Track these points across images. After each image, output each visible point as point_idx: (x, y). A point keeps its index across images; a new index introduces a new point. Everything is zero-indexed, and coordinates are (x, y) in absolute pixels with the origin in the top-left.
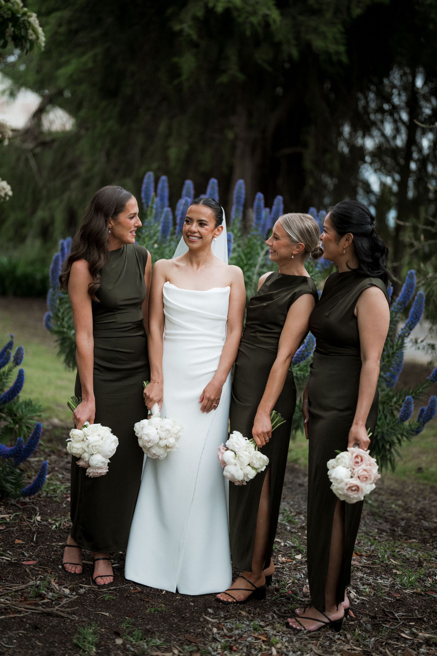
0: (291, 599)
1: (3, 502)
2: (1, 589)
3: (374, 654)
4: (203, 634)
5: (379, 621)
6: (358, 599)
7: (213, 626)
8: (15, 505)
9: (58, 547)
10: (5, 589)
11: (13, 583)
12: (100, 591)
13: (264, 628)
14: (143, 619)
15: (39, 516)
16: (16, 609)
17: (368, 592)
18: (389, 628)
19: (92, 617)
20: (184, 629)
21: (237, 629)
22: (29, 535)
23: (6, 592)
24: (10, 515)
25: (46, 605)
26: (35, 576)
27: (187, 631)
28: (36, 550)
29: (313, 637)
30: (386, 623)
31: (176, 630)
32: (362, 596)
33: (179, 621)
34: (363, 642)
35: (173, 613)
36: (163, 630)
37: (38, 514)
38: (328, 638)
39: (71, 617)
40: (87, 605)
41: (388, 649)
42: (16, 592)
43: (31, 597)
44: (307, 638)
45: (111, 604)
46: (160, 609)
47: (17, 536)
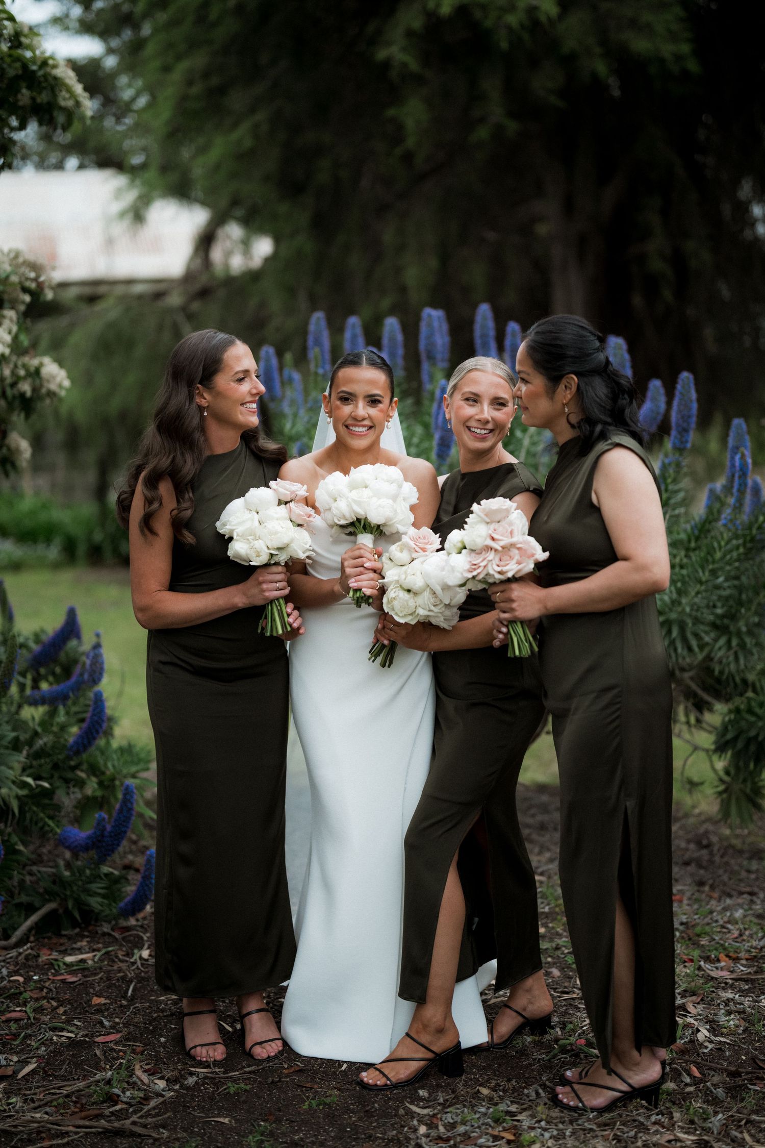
0: (582, 1056)
1: (89, 931)
2: (42, 1095)
3: (716, 1145)
4: (398, 1139)
5: (744, 1080)
6: (711, 1042)
7: (421, 1122)
8: (109, 934)
9: (169, 1002)
10: (50, 1094)
11: (68, 1080)
12: (227, 1078)
13: (516, 1116)
14: (292, 1121)
15: (148, 948)
16: (58, 1130)
17: (733, 1026)
18: (761, 1092)
19: (196, 1130)
20: (365, 1134)
21: (464, 1123)
22: (120, 986)
23: (49, 1098)
24: (94, 954)
25: (118, 1115)
26: (110, 1061)
27: (370, 1137)
28: (128, 1013)
29: (606, 1125)
30: (755, 1081)
31: (350, 1137)
32: (722, 1035)
33: (360, 1119)
34: (704, 1125)
35: (352, 1104)
36: (325, 1140)
37: (146, 946)
38: (637, 1123)
39: (154, 1135)
40: (193, 1108)
41: (748, 1131)
42: (67, 1096)
43: (93, 1104)
44: (594, 1127)
45: (242, 1099)
46: (328, 1100)
47: (97, 992)
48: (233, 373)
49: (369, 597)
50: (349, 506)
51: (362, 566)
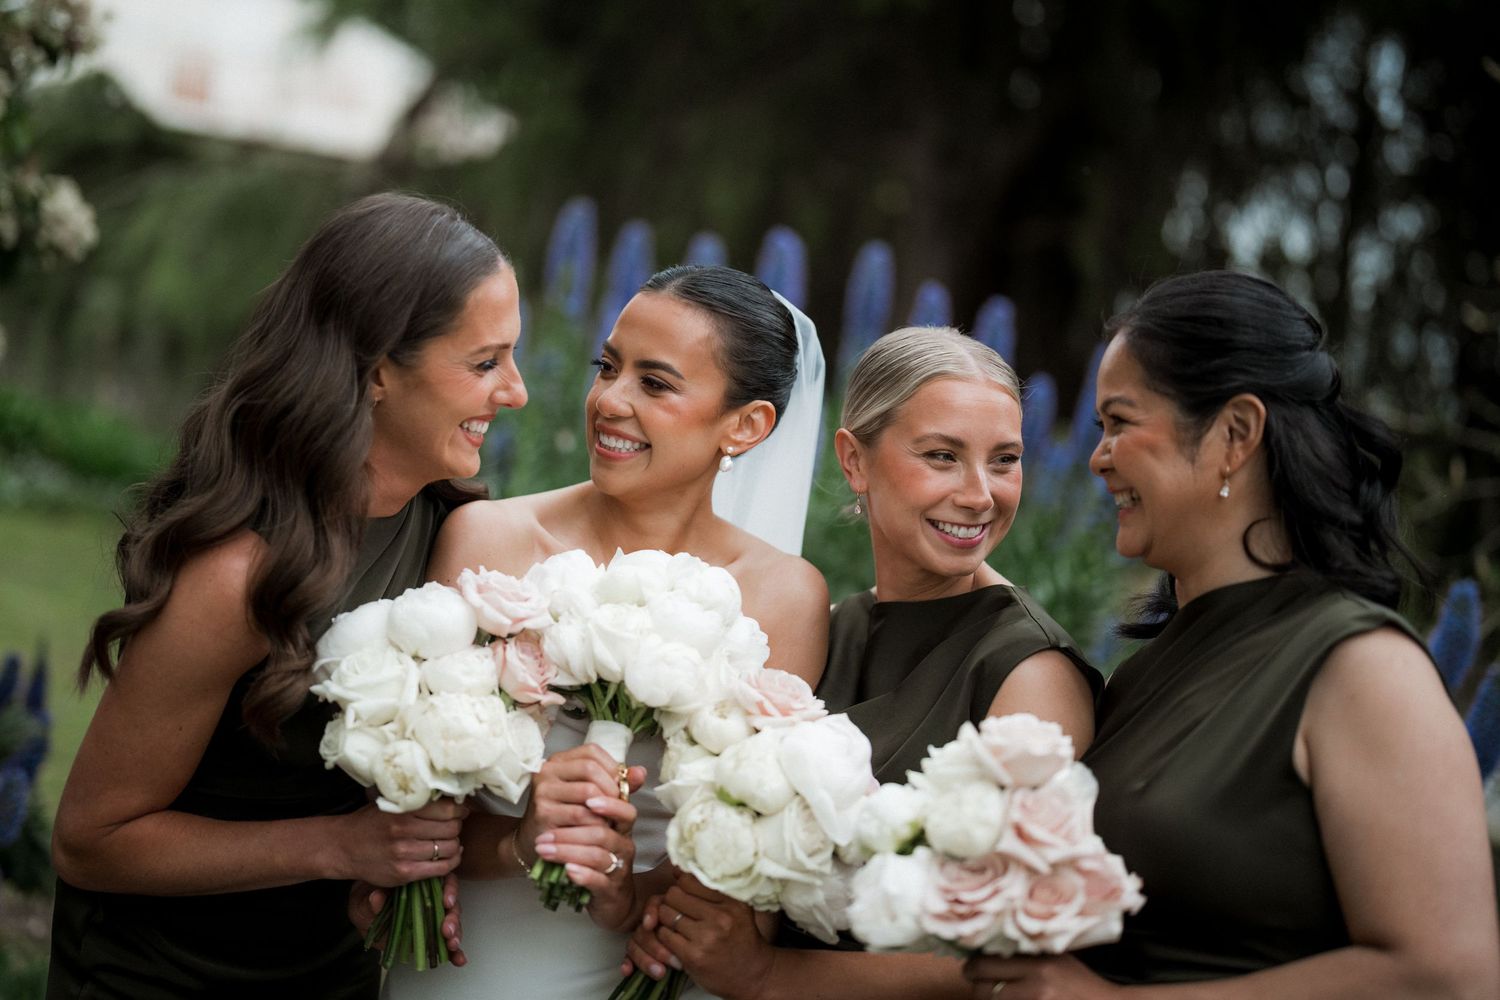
48: (474, 348)
49: (583, 890)
50: (587, 641)
51: (583, 804)
